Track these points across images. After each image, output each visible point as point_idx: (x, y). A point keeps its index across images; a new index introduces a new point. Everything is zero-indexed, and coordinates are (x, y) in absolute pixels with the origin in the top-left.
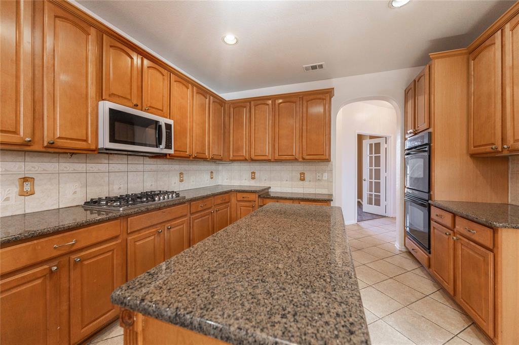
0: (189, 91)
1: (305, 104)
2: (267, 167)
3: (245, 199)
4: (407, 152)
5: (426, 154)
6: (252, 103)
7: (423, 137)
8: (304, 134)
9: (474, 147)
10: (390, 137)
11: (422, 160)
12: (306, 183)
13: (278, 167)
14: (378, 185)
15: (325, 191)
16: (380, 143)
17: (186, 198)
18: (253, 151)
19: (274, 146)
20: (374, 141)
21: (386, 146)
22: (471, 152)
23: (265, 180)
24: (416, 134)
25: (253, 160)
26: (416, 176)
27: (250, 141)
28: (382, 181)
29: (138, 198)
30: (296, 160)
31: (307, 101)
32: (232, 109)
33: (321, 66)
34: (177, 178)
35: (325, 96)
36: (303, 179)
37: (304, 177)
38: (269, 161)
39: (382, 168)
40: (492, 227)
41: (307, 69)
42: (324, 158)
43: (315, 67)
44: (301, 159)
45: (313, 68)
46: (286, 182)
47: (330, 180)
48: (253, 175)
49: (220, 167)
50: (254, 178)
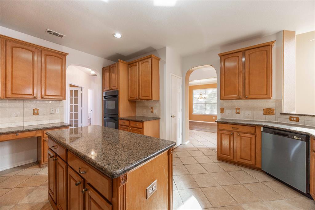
1: (44, 56)
4: (106, 97)
5: (116, 99)
7: (114, 92)
9: (130, 97)
10: (84, 88)
11: (113, 102)
12: (40, 117)
14: (76, 115)
16: (78, 90)
20: (74, 89)
21: (81, 92)
22: (129, 99)
24: (110, 90)
26: (110, 108)
28: (79, 112)
31: (46, 55)
33: (62, 36)
36: (36, 114)
37: (38, 112)
39: (79, 104)
40: (142, 122)
41: (49, 32)
42: (61, 98)
43: (57, 35)
44: (39, 98)
45: (55, 34)
46: (16, 118)
47: (62, 114)
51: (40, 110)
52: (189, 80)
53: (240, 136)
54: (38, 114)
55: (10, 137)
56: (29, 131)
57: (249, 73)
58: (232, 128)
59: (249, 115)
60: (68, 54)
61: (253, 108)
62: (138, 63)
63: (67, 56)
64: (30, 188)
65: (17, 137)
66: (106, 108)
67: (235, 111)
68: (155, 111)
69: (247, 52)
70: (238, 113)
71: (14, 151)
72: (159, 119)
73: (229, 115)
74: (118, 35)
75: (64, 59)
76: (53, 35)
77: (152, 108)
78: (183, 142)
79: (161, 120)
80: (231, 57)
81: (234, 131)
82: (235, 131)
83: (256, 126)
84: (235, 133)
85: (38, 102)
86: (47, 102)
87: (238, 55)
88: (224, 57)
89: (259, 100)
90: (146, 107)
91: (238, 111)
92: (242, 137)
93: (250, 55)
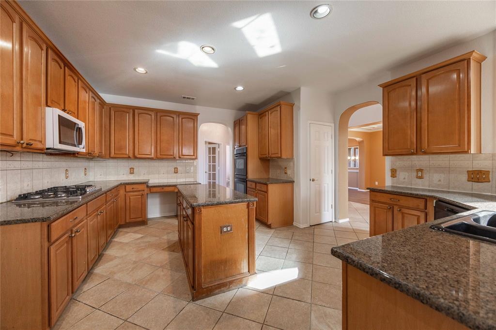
0: (87, 95)
1: (180, 119)
2: (146, 163)
3: (134, 190)
4: (237, 155)
5: (245, 157)
6: (136, 111)
7: (243, 149)
9: (261, 155)
11: (243, 160)
12: (179, 175)
13: (156, 163)
14: (214, 175)
15: (192, 180)
16: (215, 148)
17: (103, 190)
18: (137, 149)
20: (211, 146)
21: (219, 150)
22: (260, 157)
23: (144, 174)
24: (240, 147)
25: (135, 158)
26: (240, 168)
27: (134, 142)
28: (217, 172)
29: (46, 192)
30: (174, 158)
31: (182, 119)
32: (113, 113)
33: (193, 99)
34: (64, 175)
35: (193, 117)
36: (176, 172)
37: (177, 170)
38: (152, 159)
39: (217, 164)
40: (266, 185)
41: (184, 98)
42: (194, 157)
43: (189, 98)
44: (177, 158)
45: (188, 98)
46: (163, 175)
47: (195, 172)
48: (132, 171)
49: (92, 164)
50: (133, 173)
51: (179, 169)
52: (349, 126)
53: (403, 213)
54: (177, 173)
55: (158, 189)
56: (170, 186)
57: (428, 111)
58: (391, 199)
59: (440, 181)
60: (199, 114)
61: (448, 170)
62: (267, 113)
63: (198, 116)
64: (169, 231)
65: (163, 190)
66: (237, 167)
67: (415, 174)
68: (289, 172)
69: (423, 76)
70: (421, 178)
71: (162, 203)
72: (293, 182)
73: (404, 180)
74: (240, 88)
75: (196, 119)
76: (187, 100)
77: (286, 168)
78: (335, 219)
79: (295, 184)
80: (399, 87)
81: (394, 204)
82: (396, 205)
83: (428, 198)
84: (396, 208)
85: (177, 161)
86: (184, 161)
87: (409, 84)
88: (388, 88)
89: (458, 155)
90: (280, 167)
91: (420, 174)
92: (405, 215)
93: (430, 81)
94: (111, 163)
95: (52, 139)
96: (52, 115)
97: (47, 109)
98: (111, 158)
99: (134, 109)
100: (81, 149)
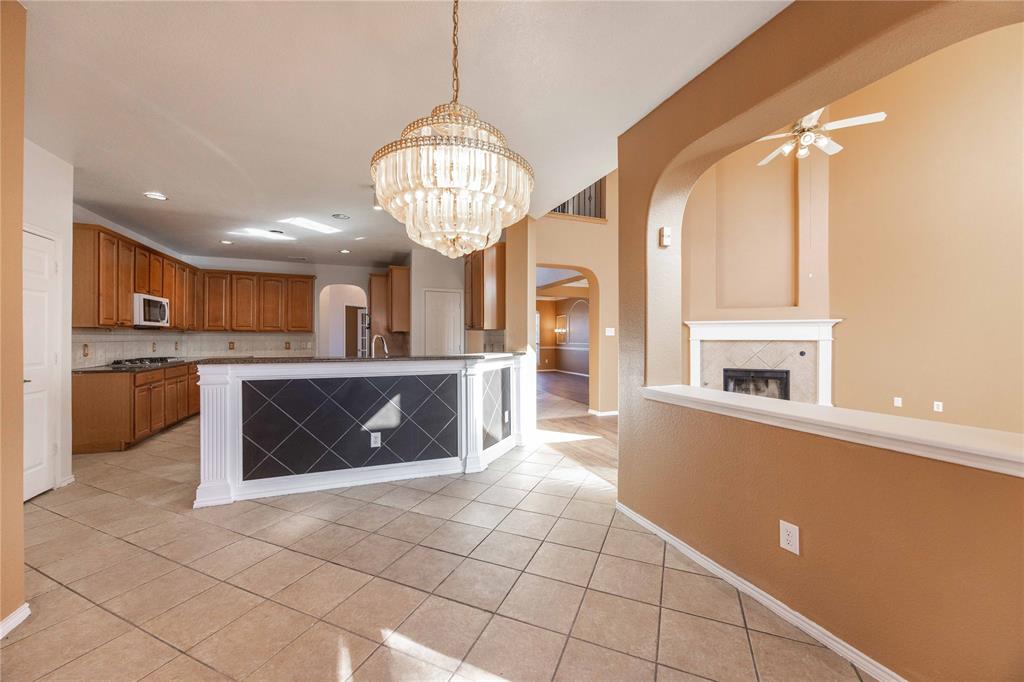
1: (290, 283)
2: (250, 337)
6: (234, 276)
8: (290, 310)
12: (291, 351)
13: (262, 337)
18: (234, 322)
19: (259, 318)
23: (247, 350)
25: (234, 331)
27: (231, 312)
30: (282, 331)
32: (207, 279)
34: (173, 348)
35: (308, 280)
37: (289, 345)
42: (307, 329)
44: (286, 331)
47: (314, 349)
48: (232, 346)
49: (184, 337)
50: (233, 349)
51: (293, 344)
54: (289, 349)
60: (316, 276)
63: (315, 279)
75: (312, 283)
94: (205, 336)
95: (139, 318)
96: (139, 299)
97: (136, 295)
98: (205, 331)
99: (232, 273)
100: (164, 323)
